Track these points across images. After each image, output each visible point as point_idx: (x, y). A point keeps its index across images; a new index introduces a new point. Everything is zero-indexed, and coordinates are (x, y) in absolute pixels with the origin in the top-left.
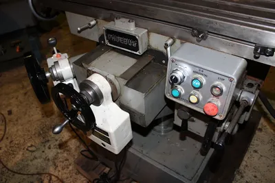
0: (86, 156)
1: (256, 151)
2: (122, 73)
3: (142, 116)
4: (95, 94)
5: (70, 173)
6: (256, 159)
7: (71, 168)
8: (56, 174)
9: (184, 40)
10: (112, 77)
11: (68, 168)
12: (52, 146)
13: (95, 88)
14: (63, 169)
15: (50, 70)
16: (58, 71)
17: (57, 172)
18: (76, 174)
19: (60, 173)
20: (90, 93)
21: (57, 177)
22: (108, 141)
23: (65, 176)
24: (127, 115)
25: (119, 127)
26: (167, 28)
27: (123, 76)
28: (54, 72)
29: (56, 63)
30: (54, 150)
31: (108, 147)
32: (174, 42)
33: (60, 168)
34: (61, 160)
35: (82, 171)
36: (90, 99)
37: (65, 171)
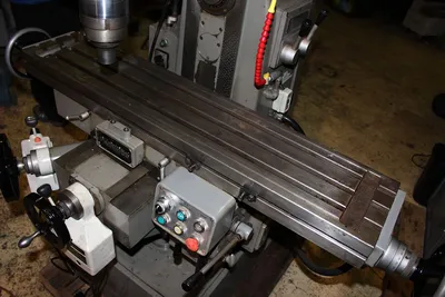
0: (58, 267)
1: (291, 281)
2: (109, 186)
3: (126, 237)
4: (73, 206)
5: (31, 287)
6: (290, 291)
7: (33, 280)
8: (9, 287)
9: (179, 163)
10: (96, 191)
11: (29, 280)
12: (9, 245)
13: (74, 201)
14: (21, 281)
15: (24, 160)
16: (35, 162)
17: (11, 285)
18: (40, 289)
19: (16, 287)
20: (69, 205)
21: (10, 292)
22: (84, 260)
23: (23, 291)
24: (109, 233)
25: (99, 247)
26: (164, 146)
27: (108, 192)
28: (29, 163)
29: (34, 152)
30: (11, 251)
31: (83, 266)
32: (170, 162)
33: (16, 280)
34: (20, 266)
35: (49, 286)
36: (68, 212)
37: (24, 284)
